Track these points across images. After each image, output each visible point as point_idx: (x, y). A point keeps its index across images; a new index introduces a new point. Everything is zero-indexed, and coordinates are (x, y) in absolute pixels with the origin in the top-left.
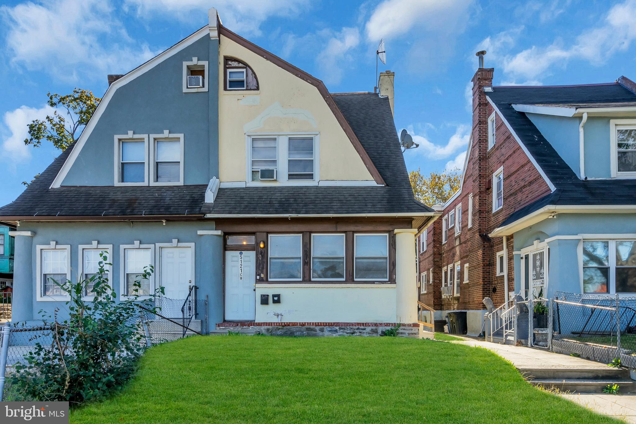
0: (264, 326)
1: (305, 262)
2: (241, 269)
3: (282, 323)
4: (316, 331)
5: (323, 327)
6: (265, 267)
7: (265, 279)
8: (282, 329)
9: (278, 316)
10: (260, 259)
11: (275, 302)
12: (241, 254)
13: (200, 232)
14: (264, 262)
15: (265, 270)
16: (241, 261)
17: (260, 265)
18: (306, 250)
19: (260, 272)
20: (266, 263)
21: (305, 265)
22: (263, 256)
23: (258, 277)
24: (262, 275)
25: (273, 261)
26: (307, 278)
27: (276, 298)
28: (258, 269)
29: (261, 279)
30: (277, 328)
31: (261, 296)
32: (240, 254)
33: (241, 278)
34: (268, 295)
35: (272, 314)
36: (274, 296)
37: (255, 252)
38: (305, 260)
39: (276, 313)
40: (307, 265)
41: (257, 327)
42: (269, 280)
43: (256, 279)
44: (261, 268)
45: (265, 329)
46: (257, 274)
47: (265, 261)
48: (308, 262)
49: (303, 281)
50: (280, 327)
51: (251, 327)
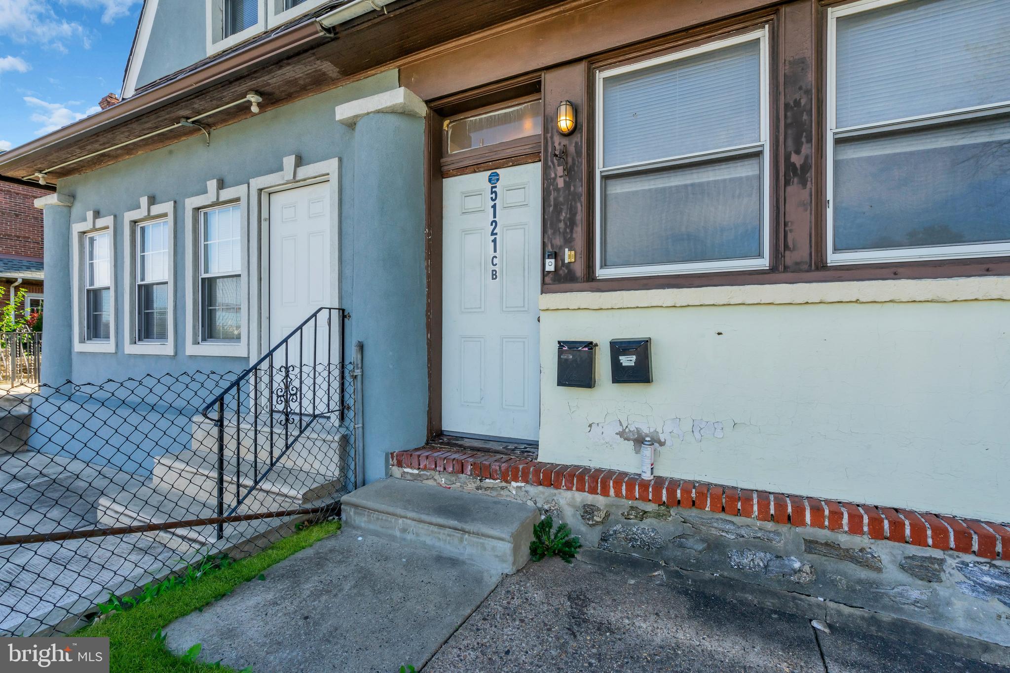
0: (569, 489)
1: (790, 166)
2: (494, 241)
3: (659, 482)
4: (879, 570)
5: (938, 554)
6: (580, 216)
7: (579, 270)
8: (658, 516)
9: (640, 441)
10: (561, 183)
11: (621, 375)
12: (494, 180)
13: (344, 111)
14: (575, 196)
15: (579, 233)
16: (494, 207)
17: (558, 210)
18: (797, 103)
19: (558, 241)
20: (584, 199)
21: (787, 183)
22: (569, 172)
23: (550, 265)
24: (568, 256)
25: (618, 188)
26: (801, 252)
27: (627, 361)
28: (550, 232)
29: (563, 271)
30: (632, 508)
31: (561, 351)
32: (490, 180)
33: (494, 276)
34: (591, 345)
35: (611, 431)
36: (619, 348)
37: (539, 165)
38: (788, 157)
39: (632, 428)
40: (804, 183)
41: (541, 488)
42: (601, 273)
43: (544, 274)
44: (562, 225)
45: (572, 505)
46: (550, 251)
47: (582, 190)
48: (805, 167)
49: (773, 269)
50: (651, 507)
51: (514, 484)
